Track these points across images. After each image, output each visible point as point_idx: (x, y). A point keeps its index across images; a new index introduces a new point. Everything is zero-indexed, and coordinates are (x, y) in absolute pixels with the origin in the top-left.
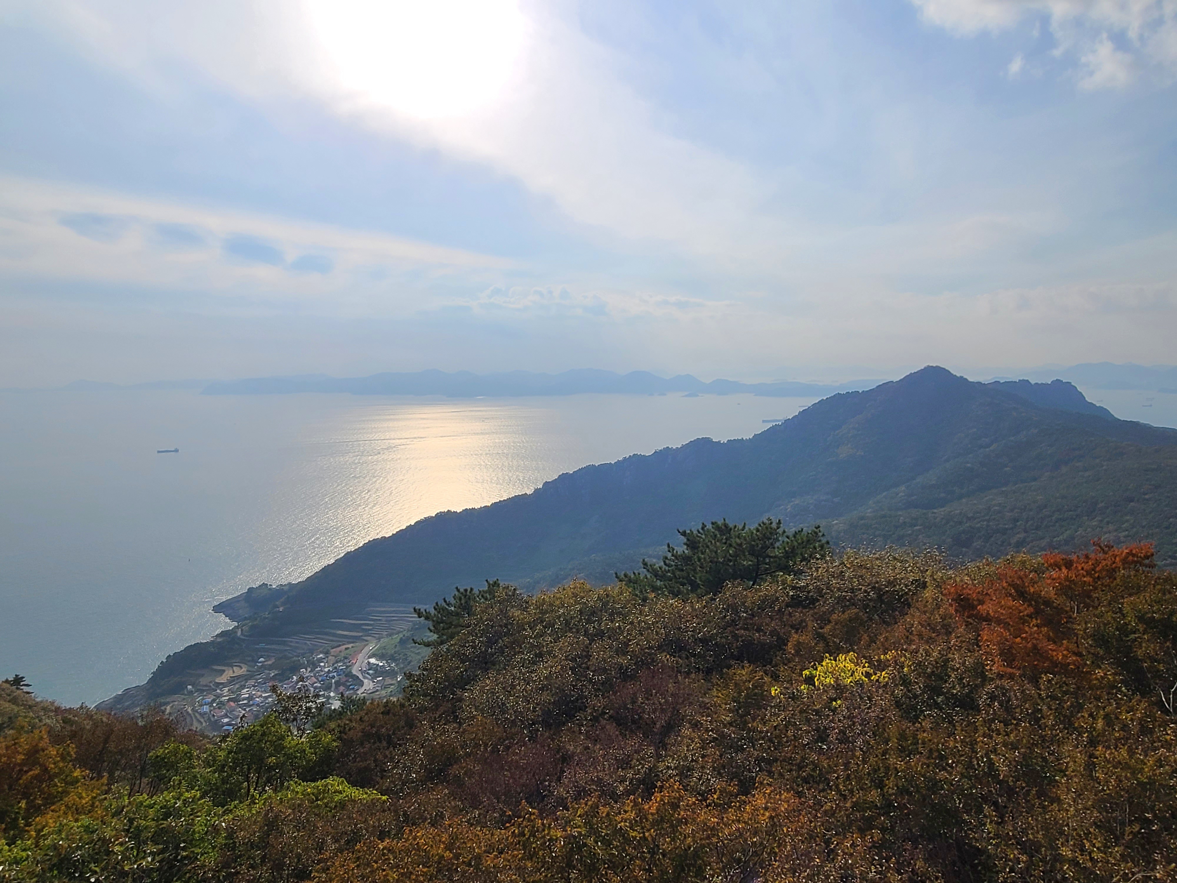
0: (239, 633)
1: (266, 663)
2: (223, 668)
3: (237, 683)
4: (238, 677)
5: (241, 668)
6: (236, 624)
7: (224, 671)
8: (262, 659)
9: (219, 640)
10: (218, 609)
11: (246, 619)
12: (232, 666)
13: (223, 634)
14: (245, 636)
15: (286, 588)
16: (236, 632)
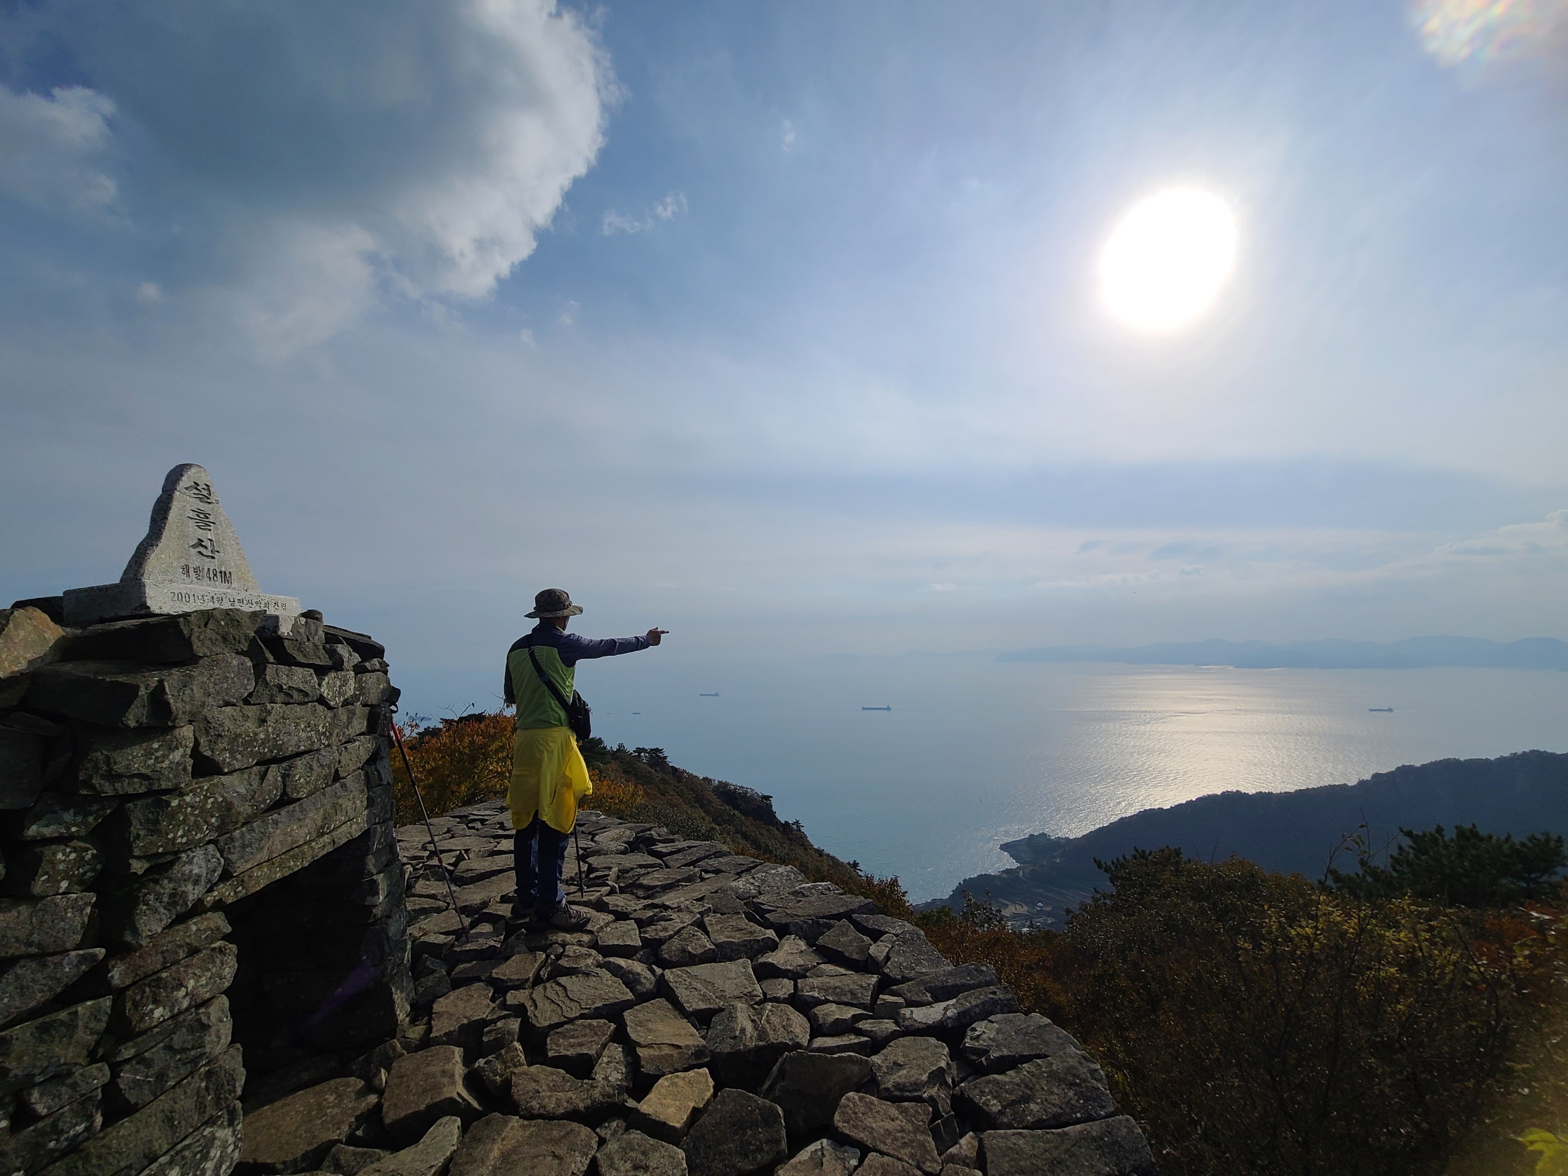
0: (1021, 874)
1: (1044, 909)
2: (1006, 902)
3: (1019, 920)
4: (1020, 915)
5: (1023, 907)
6: (1019, 865)
7: (1008, 905)
8: (1040, 904)
9: (1004, 876)
10: (1005, 847)
11: (1026, 862)
12: (1014, 903)
13: (1007, 871)
14: (1026, 878)
15: (1063, 841)
16: (1018, 873)
